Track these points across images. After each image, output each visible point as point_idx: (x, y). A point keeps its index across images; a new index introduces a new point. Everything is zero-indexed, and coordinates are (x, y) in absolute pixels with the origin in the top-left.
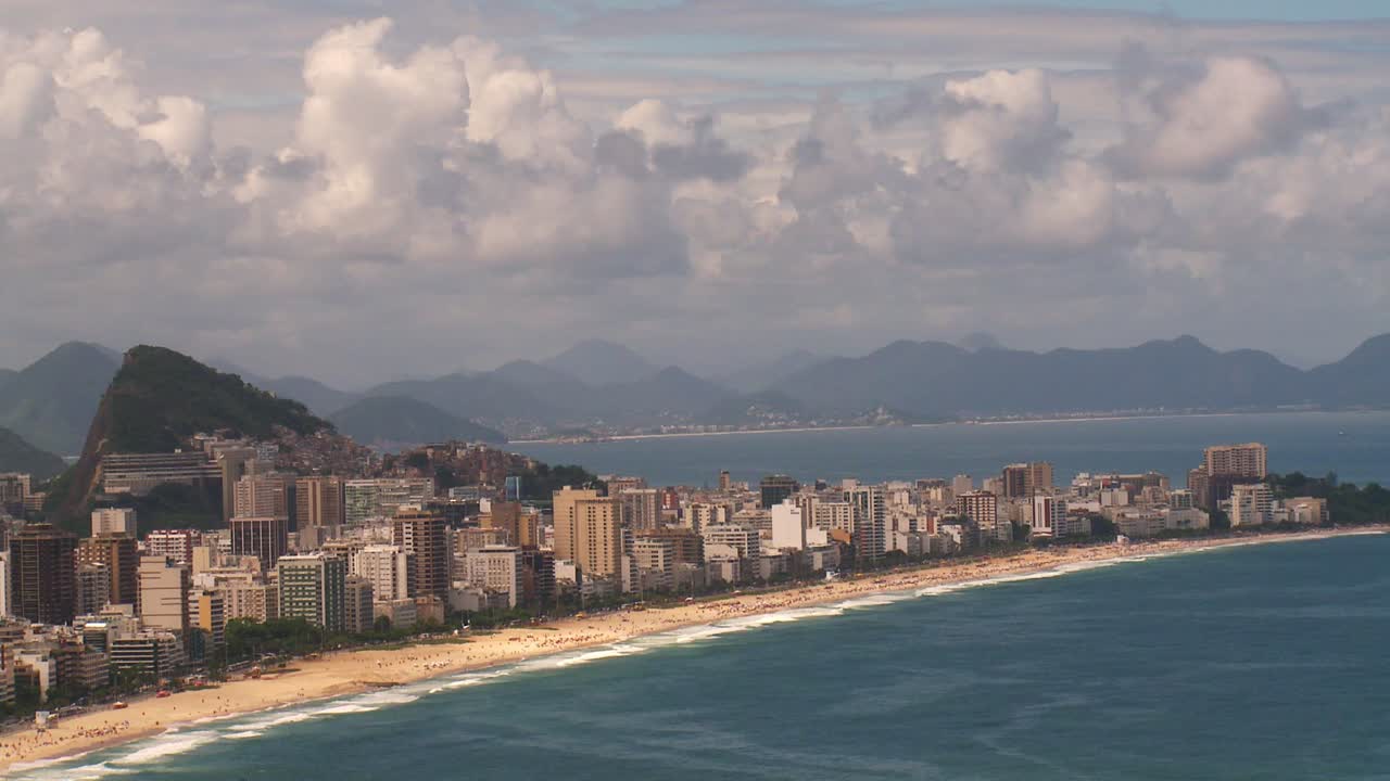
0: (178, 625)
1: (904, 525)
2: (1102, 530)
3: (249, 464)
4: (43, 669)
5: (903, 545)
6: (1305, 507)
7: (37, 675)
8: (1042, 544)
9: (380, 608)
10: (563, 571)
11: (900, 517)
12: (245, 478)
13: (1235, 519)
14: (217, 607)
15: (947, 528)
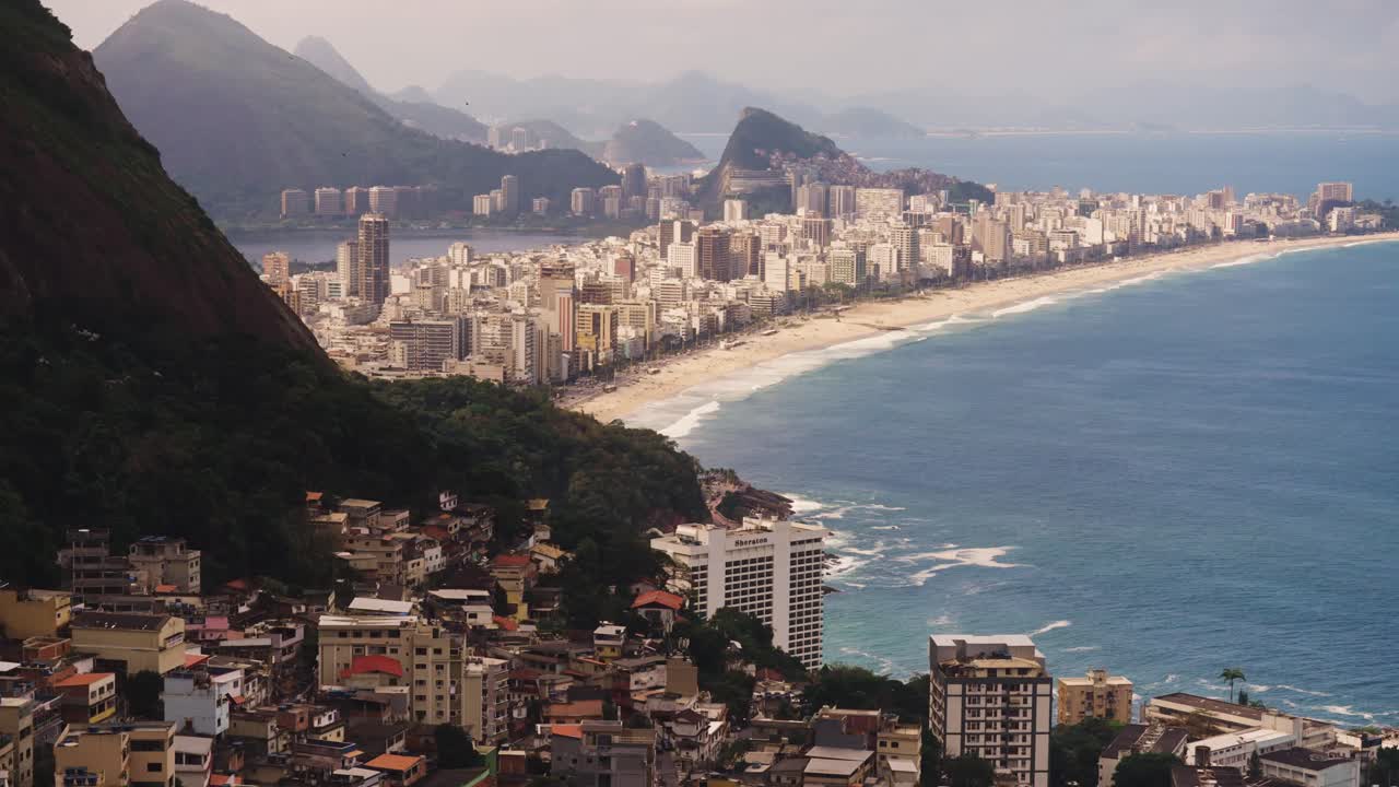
0: (784, 289)
1: (1156, 229)
2: (1261, 232)
3: (805, 178)
4: (721, 316)
5: (1154, 239)
6: (1375, 220)
7: (717, 318)
8: (1230, 238)
9: (883, 278)
10: (977, 257)
11: (1153, 224)
12: (804, 186)
13: (1334, 228)
14: (803, 277)
15: (1178, 230)
